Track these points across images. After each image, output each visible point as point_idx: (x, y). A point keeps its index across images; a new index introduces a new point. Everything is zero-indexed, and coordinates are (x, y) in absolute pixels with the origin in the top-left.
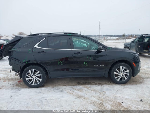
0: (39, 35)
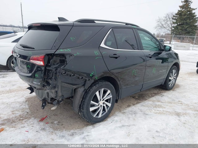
0: (95, 22)
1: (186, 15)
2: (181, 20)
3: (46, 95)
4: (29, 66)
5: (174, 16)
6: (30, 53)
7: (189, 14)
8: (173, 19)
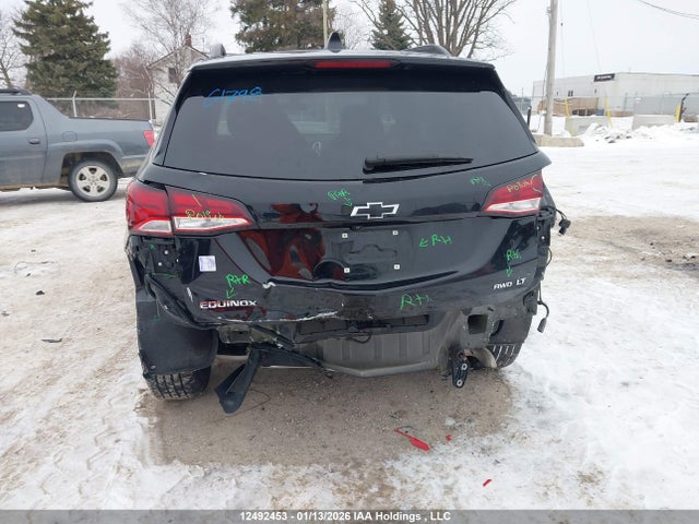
1: (63, 23)
2: (53, 40)
3: (465, 327)
4: (434, 238)
5: (18, 24)
6: (475, 179)
7: (74, 19)
8: (17, 34)
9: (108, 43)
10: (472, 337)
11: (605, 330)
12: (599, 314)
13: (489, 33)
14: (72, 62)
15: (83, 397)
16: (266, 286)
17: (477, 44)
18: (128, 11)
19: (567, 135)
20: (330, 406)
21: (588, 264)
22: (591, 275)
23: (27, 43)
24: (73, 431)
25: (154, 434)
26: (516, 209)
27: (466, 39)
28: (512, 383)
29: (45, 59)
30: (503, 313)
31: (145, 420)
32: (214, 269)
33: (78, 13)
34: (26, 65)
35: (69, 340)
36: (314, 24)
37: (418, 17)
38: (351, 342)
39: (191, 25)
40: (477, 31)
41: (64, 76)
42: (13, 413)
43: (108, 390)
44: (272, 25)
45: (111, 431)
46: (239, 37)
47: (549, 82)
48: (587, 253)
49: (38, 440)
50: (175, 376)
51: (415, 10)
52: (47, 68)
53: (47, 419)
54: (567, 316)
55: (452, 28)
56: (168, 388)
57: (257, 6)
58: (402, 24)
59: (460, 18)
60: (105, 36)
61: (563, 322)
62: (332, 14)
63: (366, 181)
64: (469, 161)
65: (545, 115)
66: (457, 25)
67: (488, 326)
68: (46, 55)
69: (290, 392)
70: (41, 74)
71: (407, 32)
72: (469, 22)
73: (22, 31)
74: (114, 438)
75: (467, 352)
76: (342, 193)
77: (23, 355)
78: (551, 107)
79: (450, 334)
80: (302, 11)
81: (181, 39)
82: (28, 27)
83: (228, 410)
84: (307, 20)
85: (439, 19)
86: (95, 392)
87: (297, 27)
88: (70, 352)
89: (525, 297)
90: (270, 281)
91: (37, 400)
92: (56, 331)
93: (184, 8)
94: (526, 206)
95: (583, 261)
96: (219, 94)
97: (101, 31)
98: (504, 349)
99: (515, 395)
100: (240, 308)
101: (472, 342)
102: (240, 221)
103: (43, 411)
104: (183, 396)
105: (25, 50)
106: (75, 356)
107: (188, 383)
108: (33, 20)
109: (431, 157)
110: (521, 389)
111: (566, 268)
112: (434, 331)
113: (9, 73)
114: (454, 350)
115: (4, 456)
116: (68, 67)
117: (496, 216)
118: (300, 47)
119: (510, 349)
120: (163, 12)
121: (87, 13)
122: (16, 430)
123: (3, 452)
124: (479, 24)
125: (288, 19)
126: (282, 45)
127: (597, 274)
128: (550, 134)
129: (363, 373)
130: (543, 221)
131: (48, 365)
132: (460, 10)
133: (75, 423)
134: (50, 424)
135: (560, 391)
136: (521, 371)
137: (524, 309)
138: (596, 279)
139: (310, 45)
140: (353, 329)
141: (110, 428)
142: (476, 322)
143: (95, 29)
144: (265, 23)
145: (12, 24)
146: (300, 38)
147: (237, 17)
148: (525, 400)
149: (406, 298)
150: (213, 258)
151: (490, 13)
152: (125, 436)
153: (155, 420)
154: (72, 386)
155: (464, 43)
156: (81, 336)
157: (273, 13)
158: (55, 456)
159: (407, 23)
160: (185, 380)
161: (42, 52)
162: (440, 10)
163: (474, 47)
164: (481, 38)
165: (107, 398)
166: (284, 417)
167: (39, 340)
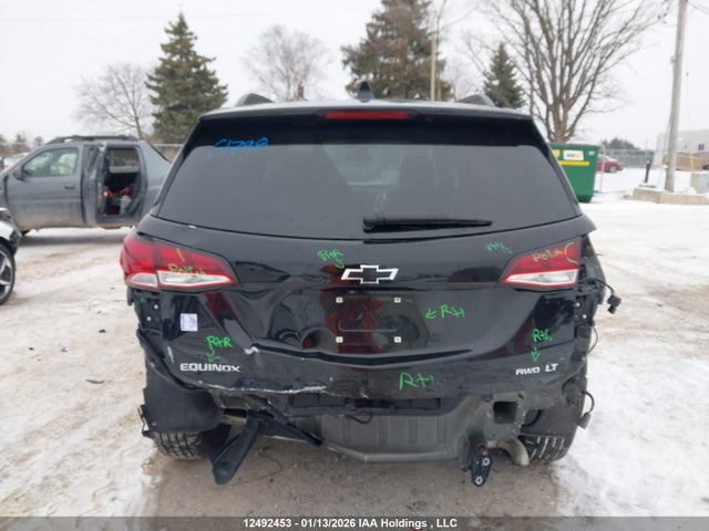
1: (189, 77)
2: (178, 91)
3: (490, 415)
4: (444, 309)
5: (151, 78)
6: (492, 246)
7: (198, 73)
8: (149, 87)
9: (226, 94)
10: (498, 427)
11: (693, 425)
12: (691, 405)
13: (606, 84)
14: (192, 111)
15: (100, 446)
16: (248, 352)
17: (593, 95)
18: (248, 64)
19: (692, 192)
20: (343, 487)
21: (688, 342)
22: (689, 355)
23: (156, 95)
24: (77, 482)
25: (152, 496)
26: (547, 281)
27: (581, 89)
28: (561, 482)
29: (170, 109)
30: (539, 402)
31: (148, 479)
32: (195, 329)
33: (202, 68)
34: (154, 115)
35: (110, 382)
36: (422, 75)
37: (530, 67)
38: (353, 422)
39: (304, 77)
40: (594, 81)
41: (185, 124)
42: (29, 455)
43: (126, 440)
44: (381, 76)
45: (113, 487)
46: (349, 88)
47: (672, 135)
48: (690, 329)
49: (42, 487)
50: (180, 435)
51: (527, 59)
52: (171, 117)
53: (58, 465)
54: (647, 404)
55: (566, 79)
56: (172, 447)
57: (368, 58)
58: (514, 75)
59: (575, 68)
60: (225, 88)
61: (642, 411)
62: (441, 66)
63: (367, 242)
64: (488, 224)
65: (667, 170)
66: (571, 76)
67: (518, 416)
68: (171, 105)
69: (306, 465)
70: (165, 122)
71: (518, 83)
72: (585, 71)
73: (154, 84)
74: (111, 495)
75: (491, 444)
76: (334, 254)
77: (63, 394)
78: (674, 161)
79: (470, 421)
80: (412, 63)
81: (294, 89)
82: (158, 81)
83: (220, 480)
84: (416, 71)
85: (553, 69)
86: (111, 441)
87: (405, 78)
88: (106, 396)
89: (564, 385)
90: (254, 345)
91: (57, 443)
92: (101, 371)
93: (298, 62)
94: (562, 278)
95: (682, 338)
96: (224, 145)
97: (221, 83)
98: (550, 441)
99: (562, 498)
100: (222, 373)
101: (498, 434)
102: (223, 279)
103: (58, 456)
104: (190, 457)
105: (155, 101)
106: (109, 399)
107: (193, 444)
108: (163, 74)
109: (439, 217)
110: (572, 490)
111: (660, 344)
112: (451, 416)
113: (141, 122)
114: (475, 441)
115: (4, 501)
116: (190, 116)
117: (520, 288)
118: (408, 97)
119: (558, 442)
120: (280, 65)
121: (210, 67)
122: (26, 474)
123: (4, 497)
124: (596, 74)
125: (397, 70)
126: (390, 95)
127: (696, 356)
128: (672, 191)
129: (366, 457)
130: (585, 297)
131: (82, 407)
132: (576, 59)
133: (82, 473)
134: (59, 471)
135: (621, 499)
136: (576, 468)
137: (563, 399)
138: (694, 361)
139: (417, 96)
140: (352, 406)
141: (113, 483)
142: (504, 410)
143: (216, 81)
144: (375, 74)
145: (146, 79)
146: (408, 88)
147: (348, 69)
148: (573, 505)
149: (405, 378)
150: (195, 316)
151: (609, 63)
152: (124, 494)
153: (158, 479)
154: (94, 432)
155: (579, 93)
156: (122, 379)
157: (383, 64)
158: (51, 507)
159: (519, 74)
160: (190, 440)
161: (168, 103)
162: (554, 61)
163: (589, 98)
164: (598, 88)
165: (120, 450)
166: (291, 494)
167: (84, 379)
